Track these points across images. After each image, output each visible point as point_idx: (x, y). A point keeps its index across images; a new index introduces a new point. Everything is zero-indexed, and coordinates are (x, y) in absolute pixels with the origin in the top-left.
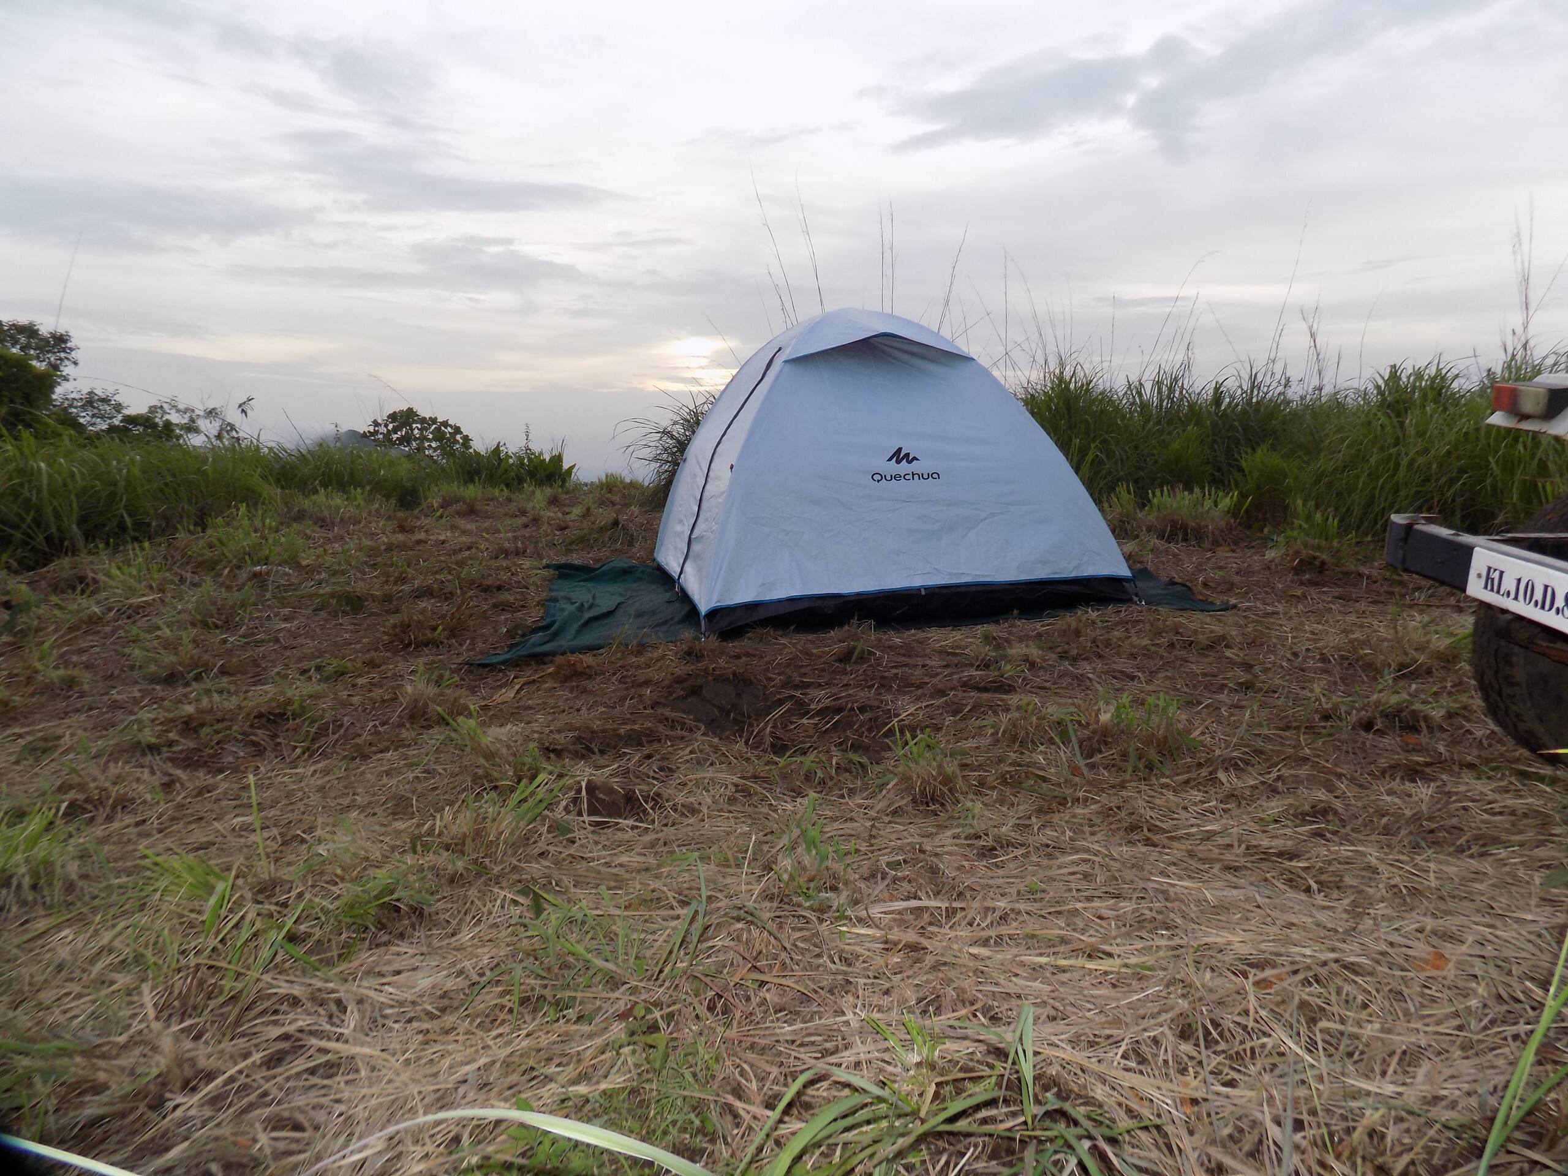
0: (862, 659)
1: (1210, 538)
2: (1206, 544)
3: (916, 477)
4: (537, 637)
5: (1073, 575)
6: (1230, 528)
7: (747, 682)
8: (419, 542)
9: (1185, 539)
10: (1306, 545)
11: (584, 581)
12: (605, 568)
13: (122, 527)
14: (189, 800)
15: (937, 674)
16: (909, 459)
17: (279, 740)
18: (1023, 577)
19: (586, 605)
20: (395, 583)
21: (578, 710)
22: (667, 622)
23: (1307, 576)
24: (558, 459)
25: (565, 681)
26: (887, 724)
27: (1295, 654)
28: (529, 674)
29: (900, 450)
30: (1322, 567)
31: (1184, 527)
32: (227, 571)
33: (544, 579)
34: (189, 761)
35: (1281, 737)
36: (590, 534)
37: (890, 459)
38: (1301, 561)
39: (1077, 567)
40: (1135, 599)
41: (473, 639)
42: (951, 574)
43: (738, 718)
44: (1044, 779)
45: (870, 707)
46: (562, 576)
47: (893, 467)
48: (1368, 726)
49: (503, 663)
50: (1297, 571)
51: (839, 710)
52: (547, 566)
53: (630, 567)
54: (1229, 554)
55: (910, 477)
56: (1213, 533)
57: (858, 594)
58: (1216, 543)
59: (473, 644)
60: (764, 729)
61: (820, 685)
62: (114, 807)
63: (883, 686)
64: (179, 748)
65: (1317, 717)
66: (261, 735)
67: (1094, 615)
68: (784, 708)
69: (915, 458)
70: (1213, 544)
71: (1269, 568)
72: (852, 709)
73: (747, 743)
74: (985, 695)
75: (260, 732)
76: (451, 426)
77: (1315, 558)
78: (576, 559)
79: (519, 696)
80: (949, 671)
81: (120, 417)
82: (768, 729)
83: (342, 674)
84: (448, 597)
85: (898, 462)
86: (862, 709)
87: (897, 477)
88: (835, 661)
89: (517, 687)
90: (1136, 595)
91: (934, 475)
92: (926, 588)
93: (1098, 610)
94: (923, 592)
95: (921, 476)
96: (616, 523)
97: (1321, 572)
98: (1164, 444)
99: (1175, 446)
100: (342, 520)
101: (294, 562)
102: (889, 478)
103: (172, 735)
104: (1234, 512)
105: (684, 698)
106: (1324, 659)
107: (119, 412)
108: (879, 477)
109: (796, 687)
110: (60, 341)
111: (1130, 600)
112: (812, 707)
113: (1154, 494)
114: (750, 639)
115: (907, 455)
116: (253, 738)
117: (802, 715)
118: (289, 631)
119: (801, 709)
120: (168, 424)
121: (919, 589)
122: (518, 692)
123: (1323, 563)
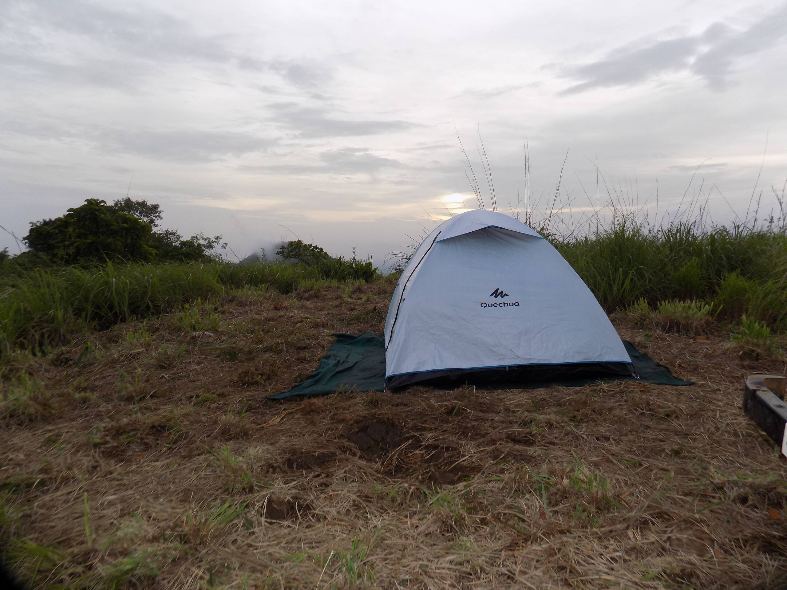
0: (459, 413)
1: (694, 330)
2: (692, 334)
3: (506, 305)
4: (307, 382)
5: (597, 360)
6: (708, 323)
7: (393, 424)
8: (280, 317)
9: (678, 331)
10: (748, 343)
11: (348, 344)
12: (359, 338)
13: (148, 307)
14: (99, 479)
15: (498, 427)
16: (502, 295)
17: (158, 442)
18: (567, 361)
19: (341, 361)
20: (256, 343)
21: (304, 435)
22: (375, 375)
23: (747, 363)
24: (369, 264)
25: (306, 414)
26: (457, 461)
27: (717, 429)
28: (294, 407)
29: (497, 290)
30: (758, 357)
31: (678, 324)
32: (183, 334)
33: (329, 342)
34: (110, 454)
35: (683, 501)
36: (361, 315)
37: (491, 295)
38: (745, 353)
39: (600, 355)
40: (634, 375)
41: (277, 381)
42: (525, 358)
43: (384, 447)
44: (523, 521)
45: (452, 448)
46: (339, 341)
47: (493, 300)
48: (744, 500)
49: (284, 399)
50: (742, 358)
51: (436, 447)
52: (333, 335)
53: (372, 338)
54: (705, 341)
55: (503, 305)
56: (697, 328)
57: (471, 369)
58: (697, 334)
59: (276, 385)
60: (394, 455)
61: (431, 429)
62: (61, 483)
63: (464, 433)
64: (110, 445)
65: (710, 489)
66: (150, 440)
67: (605, 386)
68: (406, 444)
69: (506, 295)
70: (696, 334)
71: (725, 354)
72: (442, 448)
73: (383, 463)
74: (517, 447)
75: (150, 437)
76: (318, 248)
77: (753, 351)
78: (350, 331)
79: (282, 421)
80: (504, 425)
81: (179, 242)
82: (396, 456)
83: (206, 401)
84: (280, 352)
85: (496, 297)
86: (447, 449)
87: (495, 305)
88: (444, 413)
89: (283, 416)
90: (635, 373)
91: (516, 304)
92: (510, 367)
93: (608, 383)
94: (507, 369)
95: (508, 305)
96: (375, 309)
97: (757, 360)
98: (676, 269)
99: (683, 270)
100: (250, 302)
101: (215, 330)
102: (490, 305)
103: (108, 438)
104: (711, 313)
105: (358, 433)
106: (736, 434)
107: (179, 239)
108: (484, 305)
109: (418, 430)
110: (155, 208)
111: (630, 376)
112: (423, 443)
113: (661, 305)
114: (409, 392)
115: (501, 293)
116: (146, 441)
117: (417, 448)
118: (197, 370)
119: (417, 444)
120: (199, 245)
121: (505, 367)
122: (282, 419)
123: (758, 354)
